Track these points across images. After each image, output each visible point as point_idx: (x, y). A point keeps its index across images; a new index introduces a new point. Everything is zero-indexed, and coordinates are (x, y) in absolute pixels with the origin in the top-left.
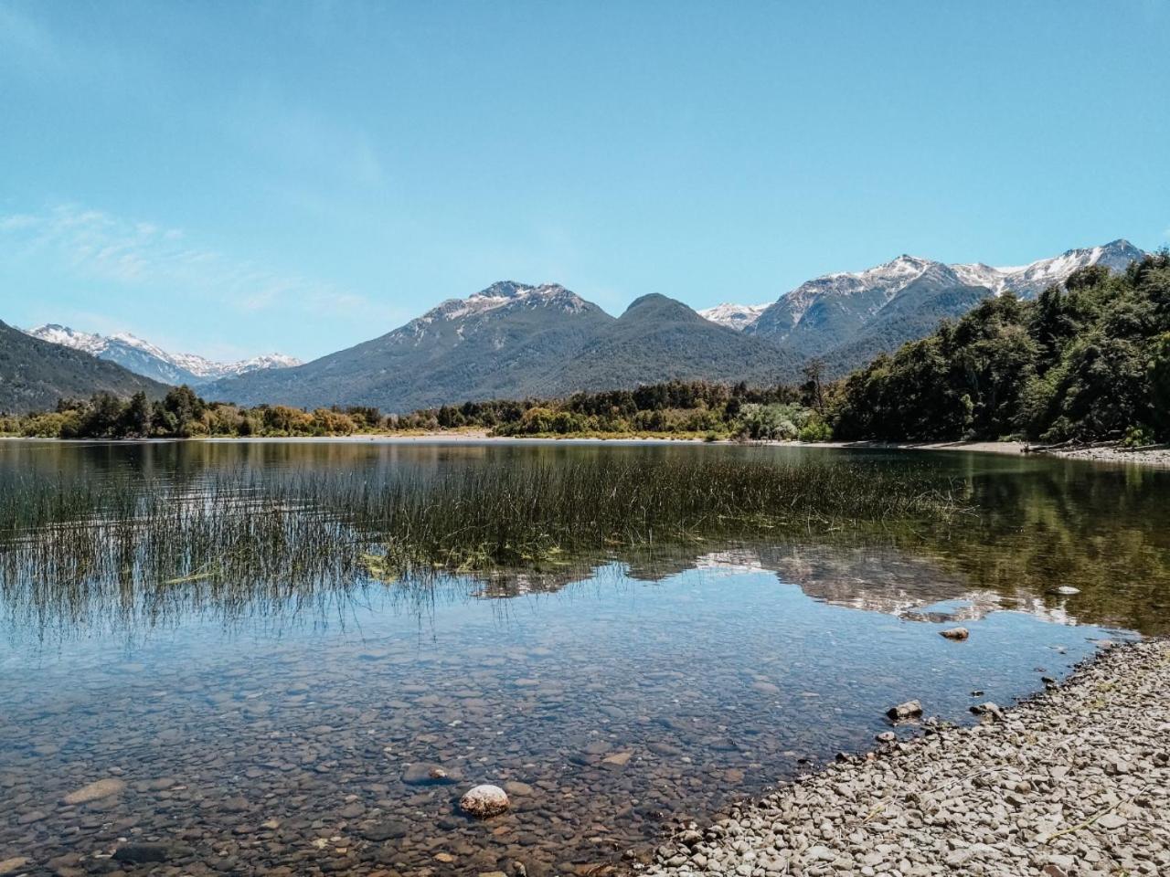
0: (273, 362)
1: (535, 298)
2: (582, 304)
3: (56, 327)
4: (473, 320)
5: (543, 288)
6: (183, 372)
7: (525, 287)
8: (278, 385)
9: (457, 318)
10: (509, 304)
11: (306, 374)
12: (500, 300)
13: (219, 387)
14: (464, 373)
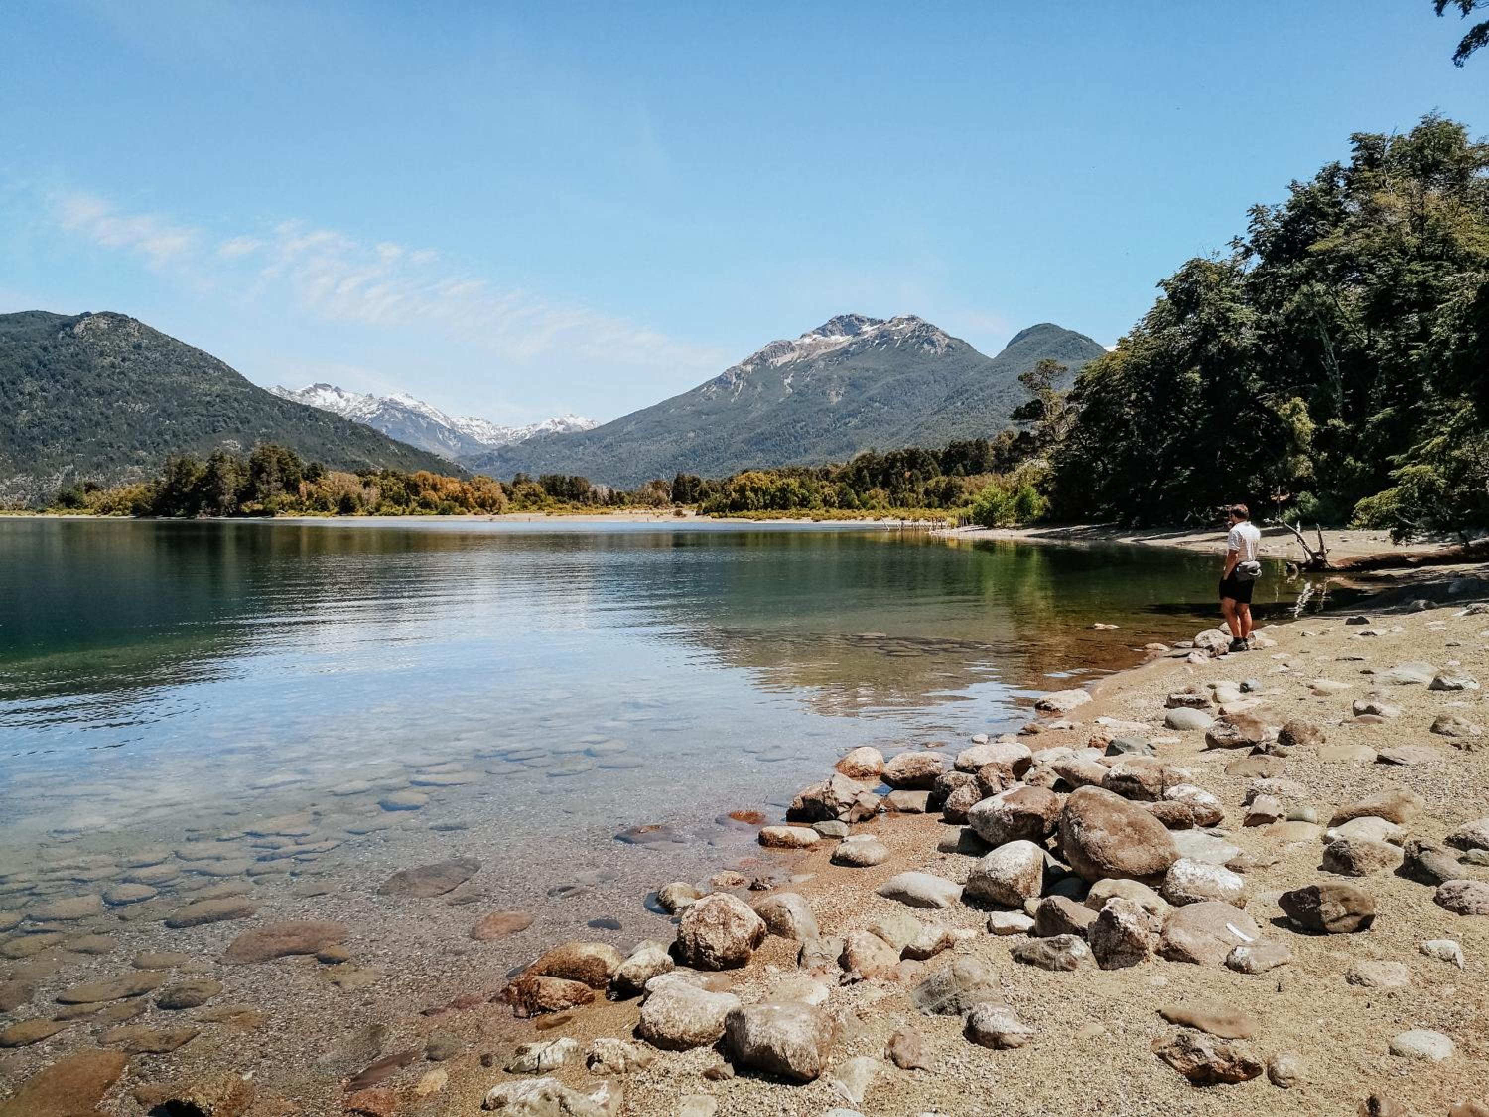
0: (568, 426)
1: (884, 337)
2: (947, 340)
3: (325, 387)
4: (803, 367)
5: (895, 322)
6: (466, 440)
7: (872, 322)
8: (568, 453)
9: (785, 365)
10: (851, 344)
11: (600, 440)
12: (840, 340)
13: (500, 455)
14: (790, 435)
